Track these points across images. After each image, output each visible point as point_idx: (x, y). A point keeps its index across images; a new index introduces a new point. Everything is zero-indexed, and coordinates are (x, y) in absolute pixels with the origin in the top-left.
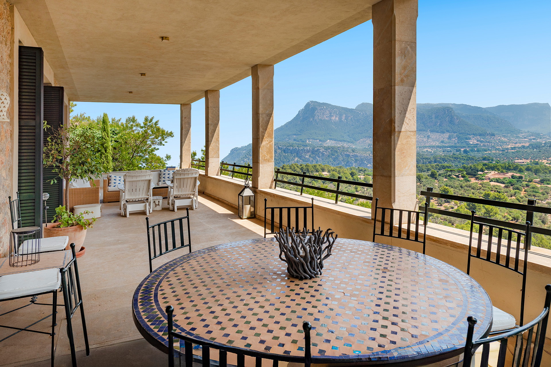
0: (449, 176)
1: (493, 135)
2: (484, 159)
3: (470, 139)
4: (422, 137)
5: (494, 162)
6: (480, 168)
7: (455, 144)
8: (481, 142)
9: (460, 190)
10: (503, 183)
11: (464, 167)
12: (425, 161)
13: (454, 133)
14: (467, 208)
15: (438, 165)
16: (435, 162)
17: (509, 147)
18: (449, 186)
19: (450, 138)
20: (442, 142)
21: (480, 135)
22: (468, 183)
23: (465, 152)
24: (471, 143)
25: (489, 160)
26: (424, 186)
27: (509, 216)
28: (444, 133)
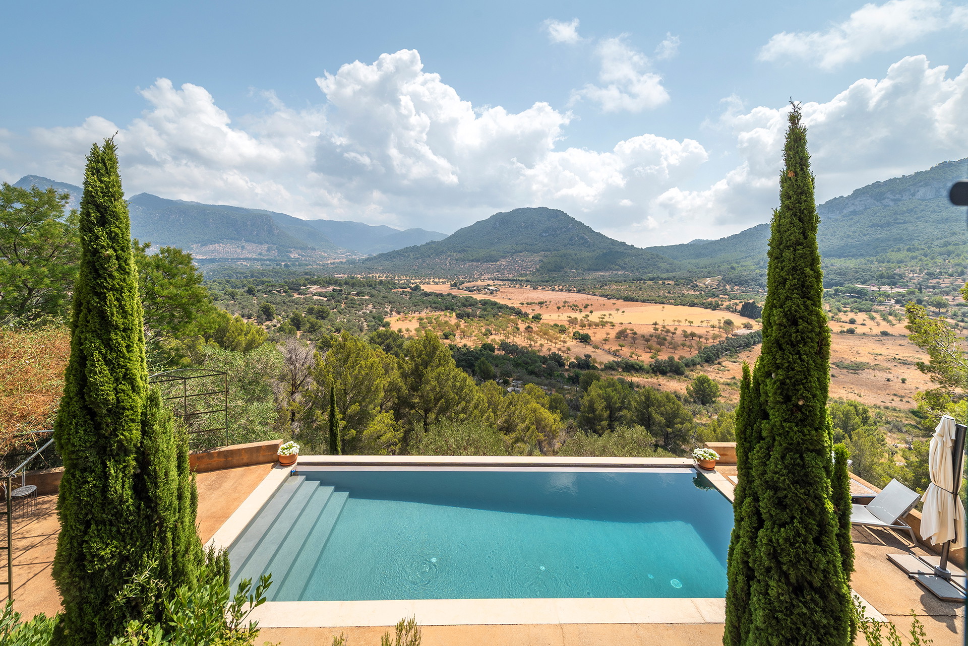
0: (270, 291)
1: (314, 249)
2: (306, 274)
3: (291, 252)
4: (235, 248)
5: (316, 277)
6: (302, 282)
7: (275, 257)
8: (303, 256)
9: (282, 306)
10: (326, 297)
11: (286, 282)
12: (239, 275)
13: (274, 244)
14: (291, 325)
15: (256, 281)
16: (252, 277)
17: (329, 262)
18: (270, 302)
19: (269, 250)
20: (260, 254)
21: (301, 249)
22: (291, 298)
23: (286, 266)
24: (292, 257)
25: (311, 275)
26: (239, 304)
27: (332, 329)
28: (261, 244)
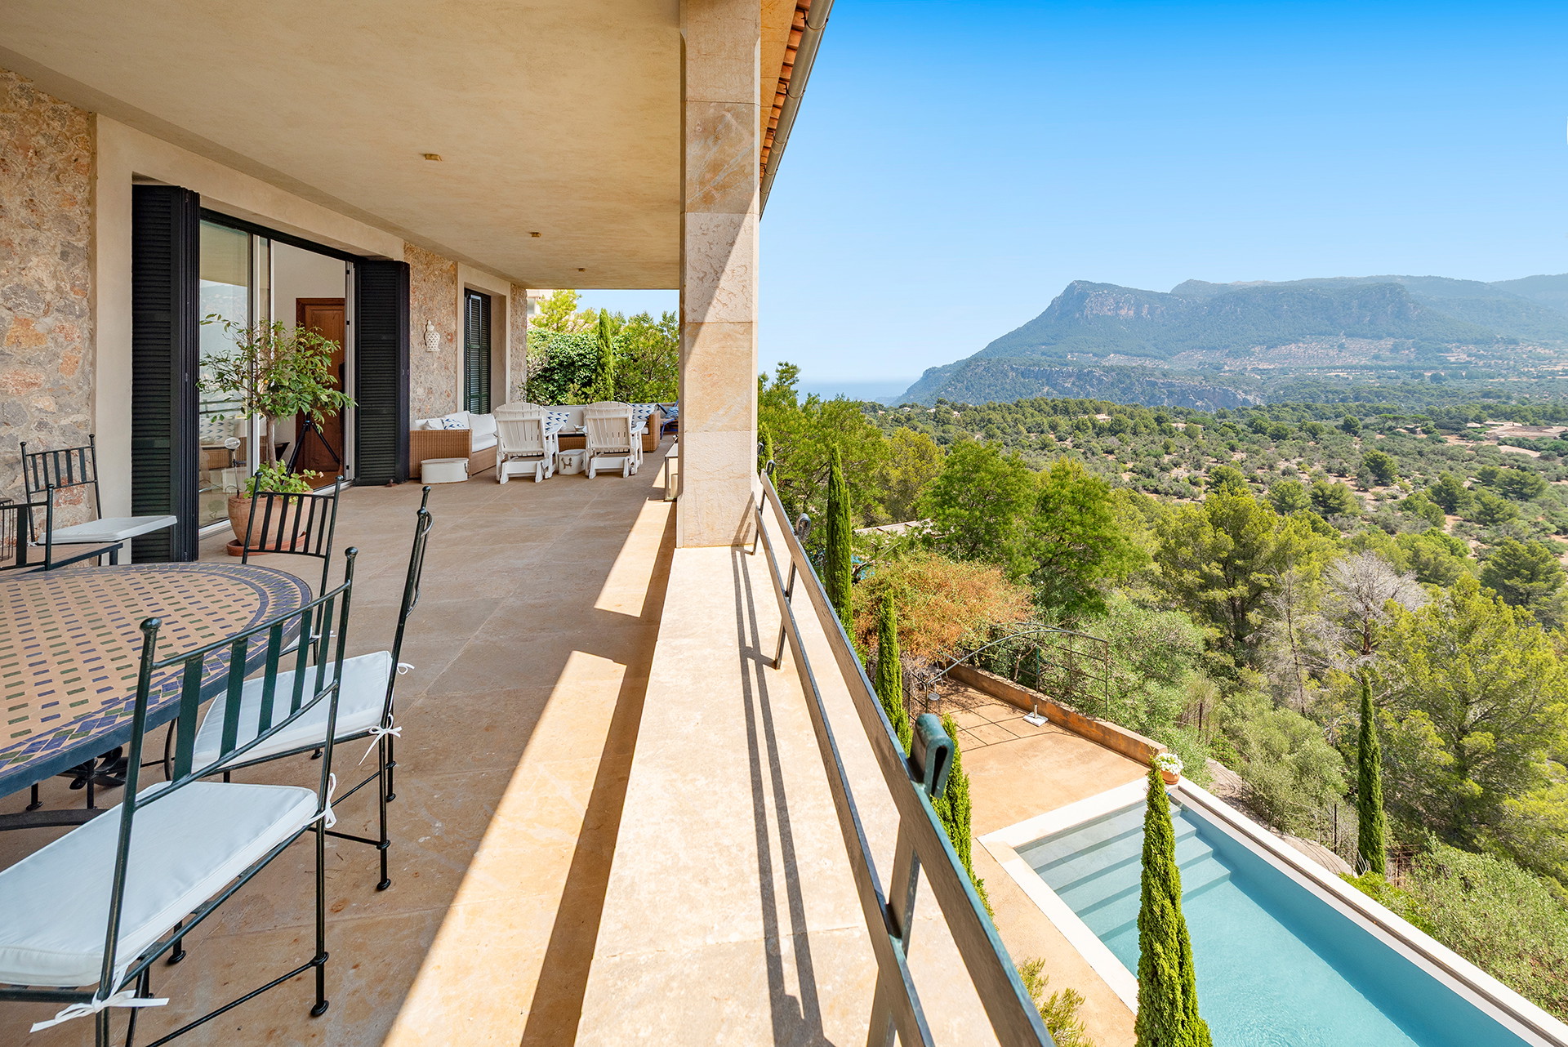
0: (1390, 429)
1: (1514, 342)
2: (1487, 395)
3: (1448, 350)
4: (1325, 348)
5: (1514, 403)
6: (1472, 413)
7: (1410, 362)
8: (1479, 357)
9: (1415, 460)
10: (1537, 449)
11: (1432, 413)
12: (1330, 396)
13: (1408, 338)
14: (1432, 500)
15: (1363, 406)
16: (1357, 399)
17: (1559, 368)
18: (1389, 451)
19: (1395, 349)
20: (1376, 357)
21: (1477, 342)
22: (1439, 446)
23: (1435, 378)
24: (1453, 359)
25: (1499, 397)
26: (1325, 448)
27: (1548, 524)
28: (1380, 338)
